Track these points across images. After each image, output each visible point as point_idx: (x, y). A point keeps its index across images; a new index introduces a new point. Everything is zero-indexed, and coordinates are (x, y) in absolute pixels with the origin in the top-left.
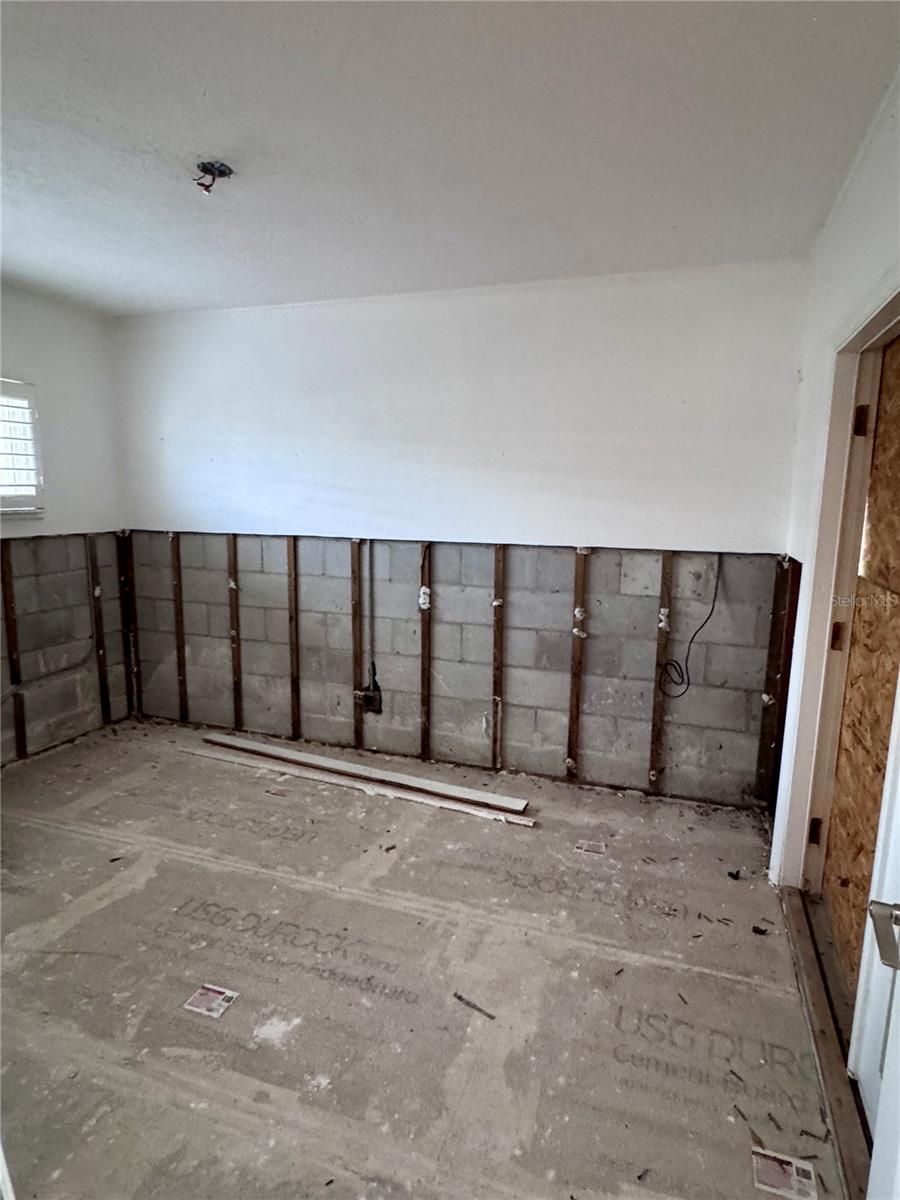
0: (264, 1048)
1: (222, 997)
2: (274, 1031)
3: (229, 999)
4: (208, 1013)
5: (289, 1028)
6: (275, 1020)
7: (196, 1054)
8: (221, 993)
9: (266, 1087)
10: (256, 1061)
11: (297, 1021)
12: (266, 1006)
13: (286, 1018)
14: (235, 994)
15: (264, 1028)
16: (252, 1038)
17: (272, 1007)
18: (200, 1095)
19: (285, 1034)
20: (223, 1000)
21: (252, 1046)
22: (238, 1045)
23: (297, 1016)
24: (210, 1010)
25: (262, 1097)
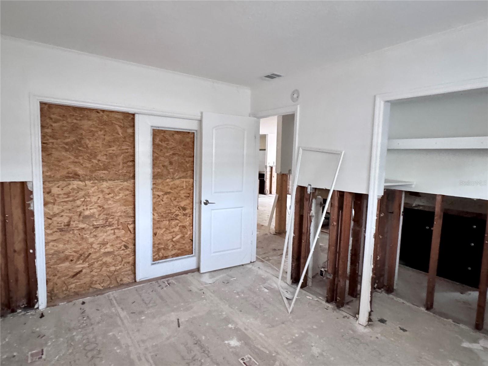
0: (239, 340)
1: (245, 361)
2: (234, 342)
3: (243, 359)
4: (252, 358)
5: (230, 341)
6: (232, 346)
7: (259, 347)
8: (244, 363)
9: (244, 330)
10: (244, 338)
11: (226, 342)
12: (232, 351)
13: (229, 344)
14: (240, 360)
15: (237, 345)
16: (241, 344)
17: (231, 350)
18: (260, 336)
19: (232, 339)
20: (245, 360)
21: (243, 342)
22: (246, 344)
23: (225, 343)
24: (250, 359)
25: (246, 329)
